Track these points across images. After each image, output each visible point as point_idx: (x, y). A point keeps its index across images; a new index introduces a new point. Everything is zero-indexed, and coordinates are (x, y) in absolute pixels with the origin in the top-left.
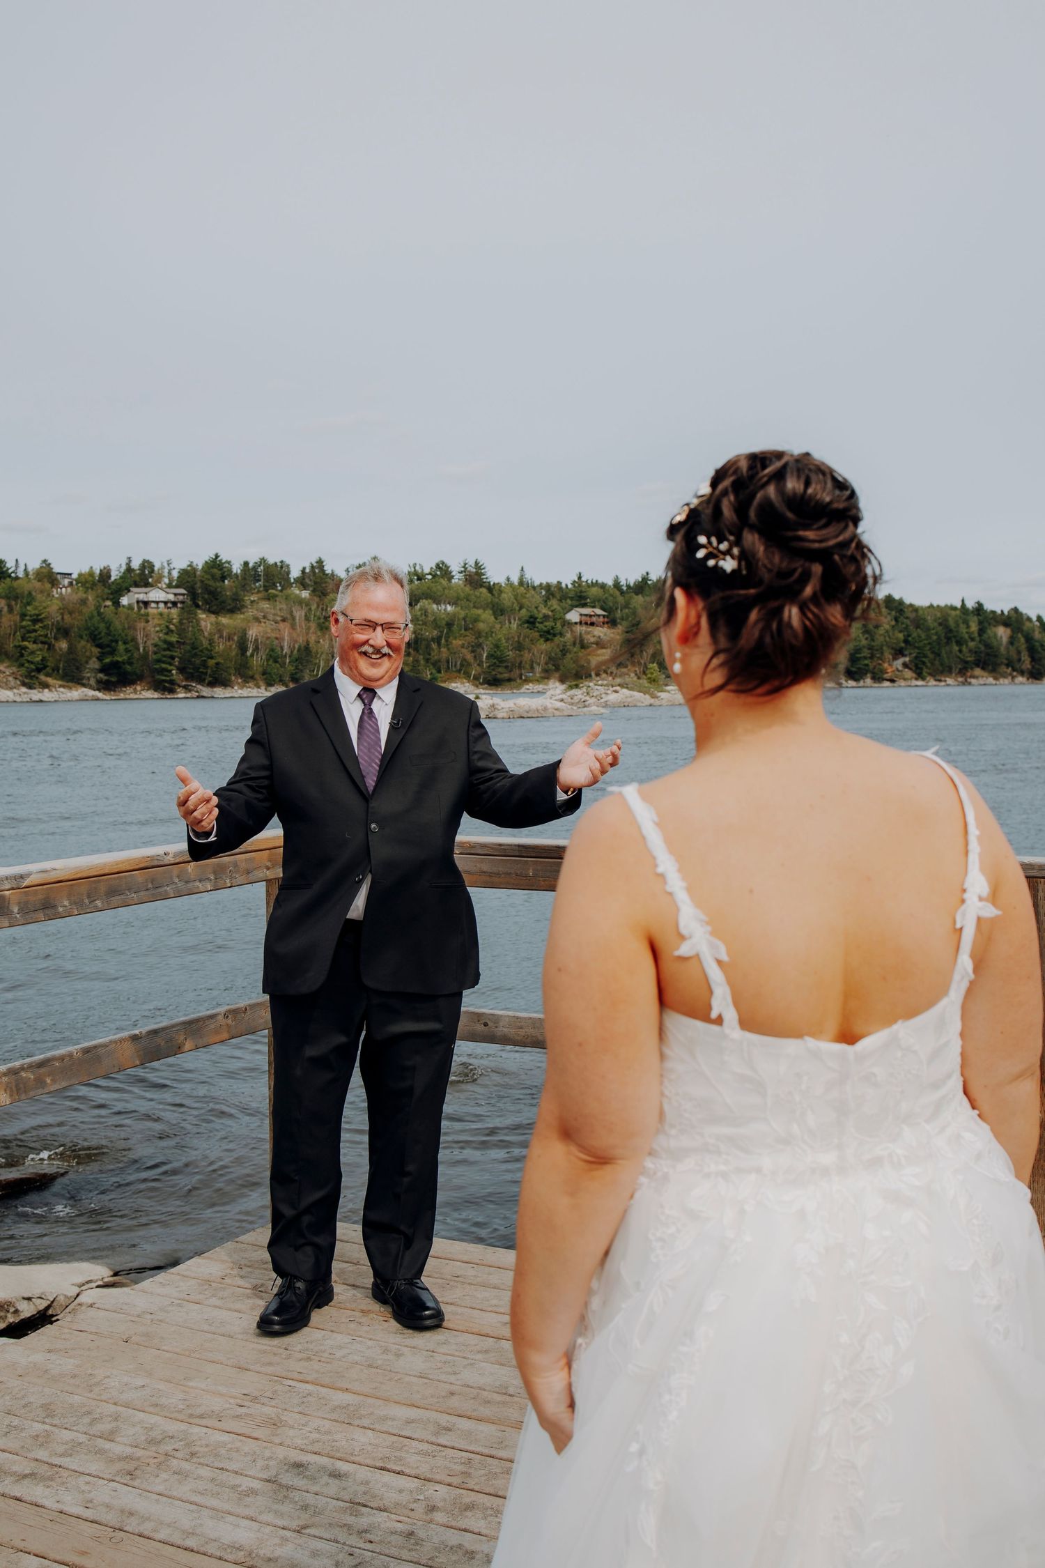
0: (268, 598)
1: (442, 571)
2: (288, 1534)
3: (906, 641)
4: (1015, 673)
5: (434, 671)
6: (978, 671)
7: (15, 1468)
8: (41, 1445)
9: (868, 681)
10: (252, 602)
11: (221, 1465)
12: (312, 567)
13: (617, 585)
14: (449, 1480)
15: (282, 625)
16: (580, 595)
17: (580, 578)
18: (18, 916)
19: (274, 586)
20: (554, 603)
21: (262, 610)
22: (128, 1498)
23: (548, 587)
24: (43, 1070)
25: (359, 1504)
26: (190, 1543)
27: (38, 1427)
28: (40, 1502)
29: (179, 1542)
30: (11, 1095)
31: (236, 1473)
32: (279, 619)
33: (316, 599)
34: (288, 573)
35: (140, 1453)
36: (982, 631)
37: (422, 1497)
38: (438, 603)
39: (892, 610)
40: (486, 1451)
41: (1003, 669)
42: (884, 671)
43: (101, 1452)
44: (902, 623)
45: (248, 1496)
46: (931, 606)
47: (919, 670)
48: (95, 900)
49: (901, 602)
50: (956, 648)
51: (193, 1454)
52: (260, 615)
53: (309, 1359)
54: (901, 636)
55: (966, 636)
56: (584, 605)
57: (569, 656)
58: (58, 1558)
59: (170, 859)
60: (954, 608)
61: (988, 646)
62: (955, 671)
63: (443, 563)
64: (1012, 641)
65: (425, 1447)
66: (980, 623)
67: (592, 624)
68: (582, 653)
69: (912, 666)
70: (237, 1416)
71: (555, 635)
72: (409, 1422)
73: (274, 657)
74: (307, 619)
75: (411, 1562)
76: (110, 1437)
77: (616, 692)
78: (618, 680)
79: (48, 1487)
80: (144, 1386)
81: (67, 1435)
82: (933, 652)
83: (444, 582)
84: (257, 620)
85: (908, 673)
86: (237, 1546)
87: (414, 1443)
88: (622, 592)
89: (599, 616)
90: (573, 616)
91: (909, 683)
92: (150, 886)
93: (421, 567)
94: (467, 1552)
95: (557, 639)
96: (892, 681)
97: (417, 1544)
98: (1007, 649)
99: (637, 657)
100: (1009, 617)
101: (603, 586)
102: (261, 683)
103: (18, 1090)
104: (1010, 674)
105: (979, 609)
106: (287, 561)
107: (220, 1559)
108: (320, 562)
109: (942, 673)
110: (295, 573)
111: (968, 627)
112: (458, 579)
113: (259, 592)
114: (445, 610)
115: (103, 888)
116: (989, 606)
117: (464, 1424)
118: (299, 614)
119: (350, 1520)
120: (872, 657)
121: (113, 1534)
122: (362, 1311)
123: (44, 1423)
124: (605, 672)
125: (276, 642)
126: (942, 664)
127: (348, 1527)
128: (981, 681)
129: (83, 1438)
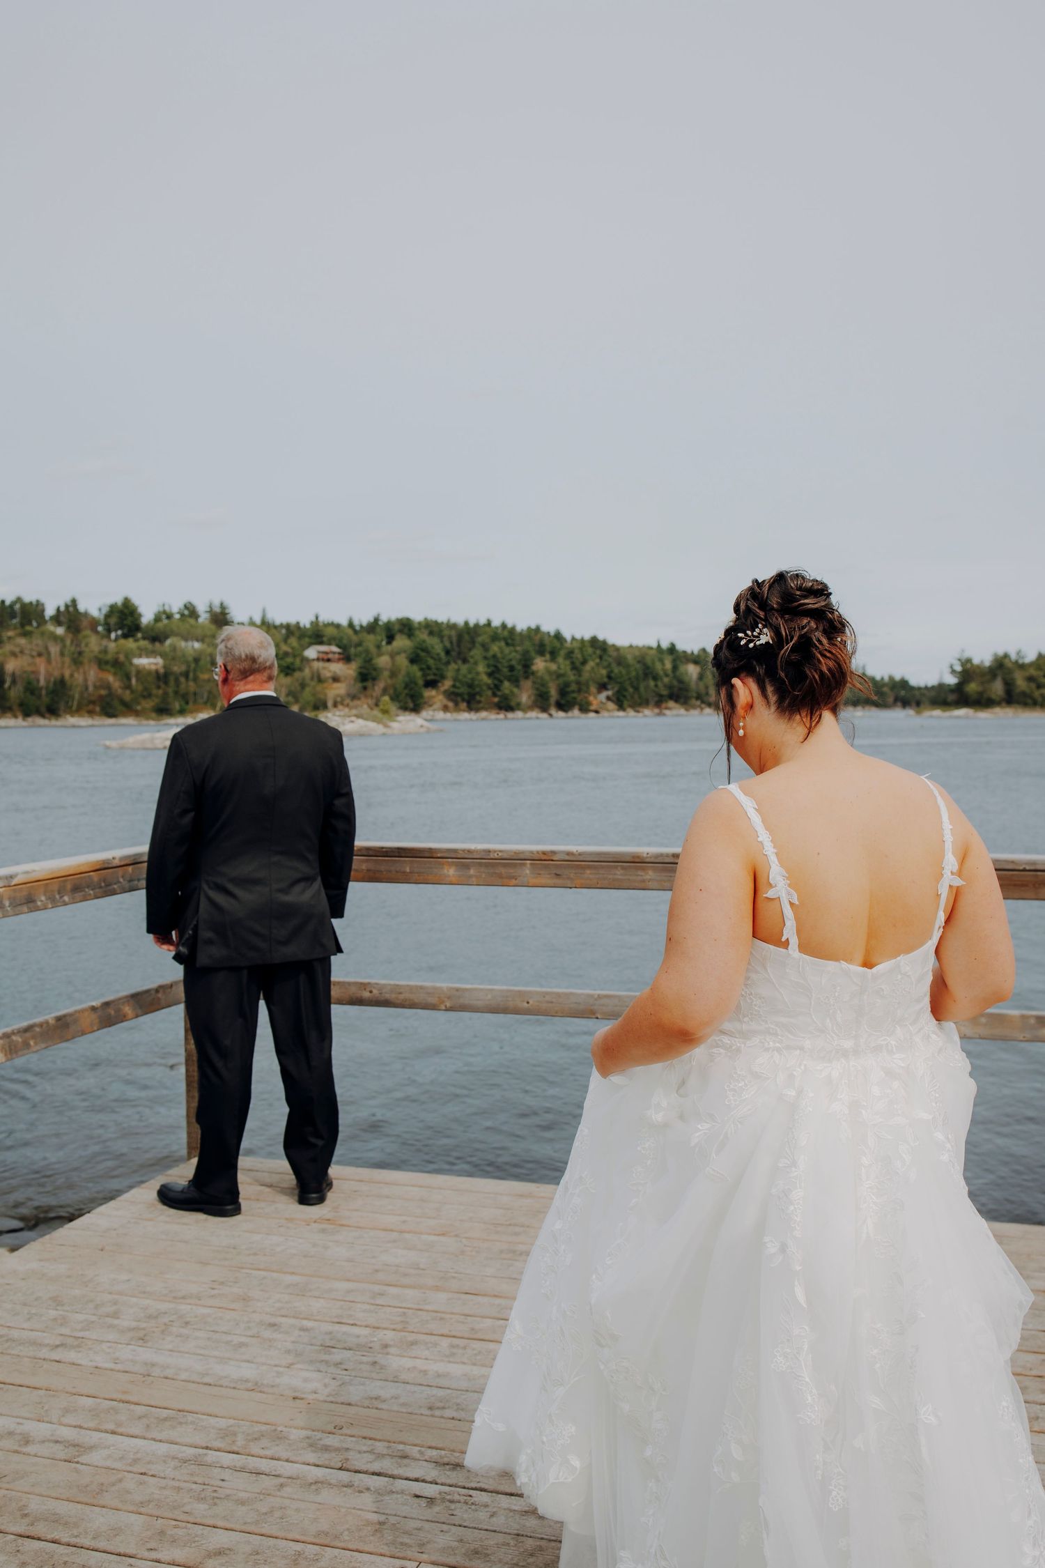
0: (25, 634)
1: (190, 612)
2: (281, 1369)
3: (609, 677)
4: (703, 706)
5: (183, 703)
6: (671, 704)
7: (47, 1341)
8: (61, 1325)
9: (576, 712)
10: (10, 638)
11: (212, 1329)
12: (67, 606)
13: (351, 625)
14: (393, 1327)
15: (38, 660)
16: (317, 634)
17: (317, 618)
18: (9, 909)
19: (30, 624)
20: (293, 641)
21: (18, 645)
22: (146, 1354)
23: (288, 627)
24: (28, 1035)
25: (328, 1347)
26: (206, 1380)
27: (53, 1313)
28: (76, 1362)
29: (198, 1380)
30: (6, 1055)
31: (225, 1333)
32: (34, 653)
33: (70, 636)
34: (43, 611)
35: (143, 1325)
36: (675, 668)
37: (375, 1339)
38: (186, 640)
39: (596, 648)
40: (416, 1306)
41: (694, 701)
42: (589, 704)
43: (111, 1326)
44: (606, 660)
45: (240, 1347)
46: (631, 646)
47: (621, 701)
48: (63, 896)
49: (604, 642)
50: (652, 683)
51: (187, 1323)
52: (17, 650)
53: (255, 1254)
54: (604, 672)
55: (661, 673)
56: (321, 643)
57: (308, 690)
58: (107, 1397)
59: (117, 862)
60: (650, 648)
61: (681, 681)
62: (652, 703)
63: (190, 603)
64: (701, 677)
65: (367, 1307)
66: (674, 661)
67: (329, 660)
68: (319, 688)
69: (614, 699)
70: (212, 1296)
71: (294, 670)
72: (349, 1292)
73: (31, 688)
74: (62, 654)
75: (381, 1380)
76: (116, 1315)
77: (352, 722)
78: (354, 712)
79: (80, 1352)
80: (129, 1280)
81: (80, 1317)
82: (633, 687)
83: (192, 621)
84: (14, 654)
85: (611, 705)
86: (245, 1379)
87: (359, 1305)
88: (356, 632)
89: (334, 653)
90: (311, 653)
91: (611, 714)
92: (103, 884)
93: (170, 607)
94: (421, 1371)
95: (297, 674)
96: (597, 712)
97: (381, 1369)
98: (697, 684)
99: (369, 692)
100: (698, 656)
101: (338, 626)
102: (19, 714)
103: (11, 1050)
104: (700, 706)
105: (672, 649)
106: (43, 600)
107: (234, 1388)
108: (74, 602)
109: (640, 705)
110: (50, 612)
111: (663, 664)
112: (204, 618)
113: (15, 628)
114: (193, 646)
115: (69, 886)
116: (681, 647)
117: (393, 1290)
118: (54, 649)
119: (326, 1357)
120: (579, 691)
121: (144, 1379)
122: (287, 1219)
123: (57, 1310)
124: (342, 704)
125: (32, 676)
126: (640, 697)
127: (327, 1362)
128: (674, 712)
129: (94, 1318)
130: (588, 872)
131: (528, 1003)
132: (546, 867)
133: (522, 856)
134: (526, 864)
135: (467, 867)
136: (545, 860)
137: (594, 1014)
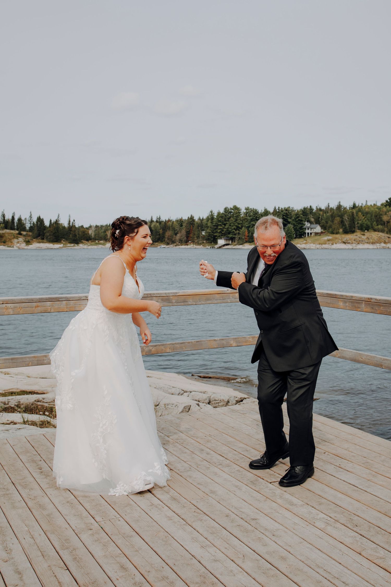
18: (175, 303)
115: (204, 298)
130: (382, 308)
131: (362, 358)
132: (369, 304)
133: (362, 299)
134: (363, 303)
135: (346, 302)
136: (369, 302)
137: (382, 366)
